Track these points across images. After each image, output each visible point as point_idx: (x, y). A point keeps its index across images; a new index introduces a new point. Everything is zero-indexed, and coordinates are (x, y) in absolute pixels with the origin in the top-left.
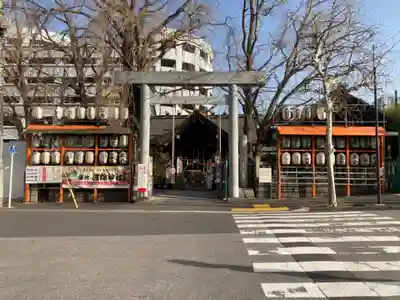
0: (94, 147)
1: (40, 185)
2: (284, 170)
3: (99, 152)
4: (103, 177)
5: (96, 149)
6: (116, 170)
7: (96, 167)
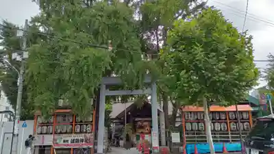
0: (72, 122)
1: (40, 146)
2: (188, 134)
4: (77, 141)
5: (74, 124)
6: (85, 136)
7: (73, 135)
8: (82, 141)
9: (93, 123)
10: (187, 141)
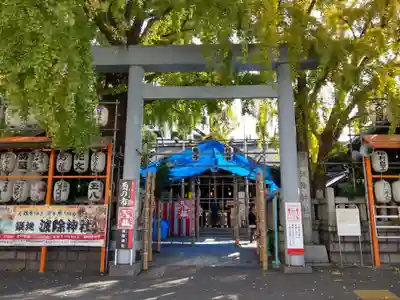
0: (46, 173)
3: (55, 180)
4: (59, 225)
5: (50, 177)
6: (81, 212)
7: (47, 208)
8: (72, 226)
9: (108, 177)
10: (380, 232)
